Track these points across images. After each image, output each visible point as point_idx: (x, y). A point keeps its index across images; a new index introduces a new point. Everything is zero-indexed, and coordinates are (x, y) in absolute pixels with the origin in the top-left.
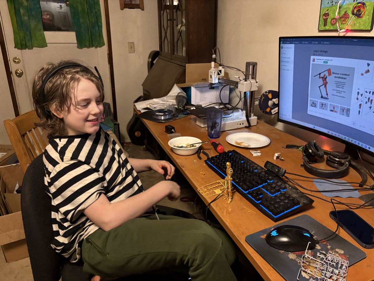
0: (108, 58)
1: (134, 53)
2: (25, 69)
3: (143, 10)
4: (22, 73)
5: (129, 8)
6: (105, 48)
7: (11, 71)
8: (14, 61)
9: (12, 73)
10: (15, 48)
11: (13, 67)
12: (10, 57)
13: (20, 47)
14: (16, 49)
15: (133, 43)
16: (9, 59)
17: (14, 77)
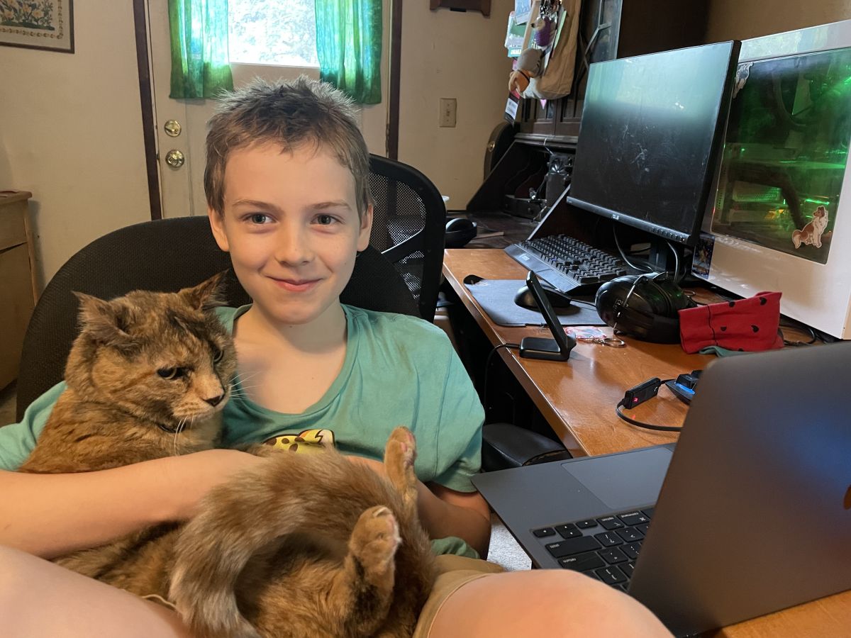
0: (387, 136)
1: (454, 127)
2: (189, 151)
3: (486, 14)
4: (183, 160)
5: (452, 9)
6: (383, 109)
7: (157, 153)
8: (166, 129)
9: (159, 159)
10: (170, 97)
11: (163, 144)
12: (159, 120)
13: (181, 94)
14: (173, 101)
15: (455, 99)
16: (155, 124)
17: (163, 168)
